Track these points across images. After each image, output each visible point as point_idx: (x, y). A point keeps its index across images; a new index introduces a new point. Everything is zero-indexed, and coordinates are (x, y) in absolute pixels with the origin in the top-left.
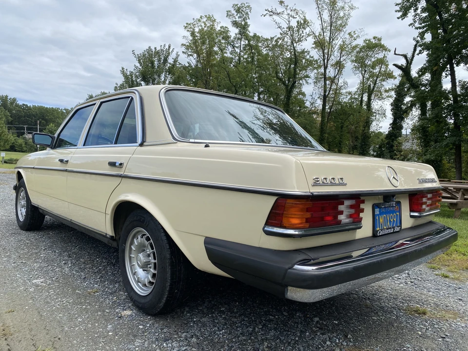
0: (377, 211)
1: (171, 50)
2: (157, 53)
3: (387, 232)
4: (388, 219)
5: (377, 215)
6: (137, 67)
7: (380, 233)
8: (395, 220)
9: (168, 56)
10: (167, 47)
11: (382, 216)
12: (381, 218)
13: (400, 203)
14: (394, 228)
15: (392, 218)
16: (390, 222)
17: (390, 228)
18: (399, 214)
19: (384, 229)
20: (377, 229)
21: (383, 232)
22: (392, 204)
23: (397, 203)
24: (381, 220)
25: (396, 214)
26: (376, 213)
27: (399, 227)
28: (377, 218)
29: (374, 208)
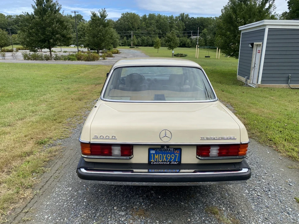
0: (153, 152)
3: (160, 163)
4: (165, 157)
5: (152, 154)
7: (154, 163)
8: (173, 158)
11: (158, 154)
12: (157, 156)
13: (180, 150)
14: (170, 162)
15: (169, 156)
16: (167, 158)
17: (166, 162)
18: (178, 155)
19: (159, 161)
20: (151, 161)
21: (158, 163)
22: (169, 149)
23: (176, 149)
24: (156, 157)
25: (175, 155)
26: (151, 153)
27: (177, 162)
28: (152, 155)
29: (149, 150)
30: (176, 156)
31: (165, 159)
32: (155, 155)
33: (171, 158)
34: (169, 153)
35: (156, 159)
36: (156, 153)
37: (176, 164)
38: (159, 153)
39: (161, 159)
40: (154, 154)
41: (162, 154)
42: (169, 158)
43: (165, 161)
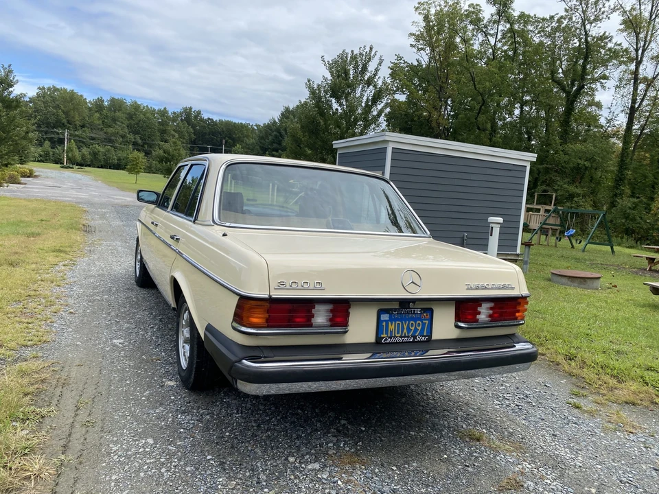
0: (385, 317)
1: (373, 53)
2: (354, 58)
3: (397, 340)
4: (405, 327)
5: (383, 321)
6: (326, 79)
7: (386, 340)
8: (420, 328)
9: (368, 62)
10: (368, 49)
11: (394, 323)
12: (392, 325)
13: (431, 311)
14: (415, 337)
15: (412, 326)
16: (409, 330)
17: (408, 337)
18: (427, 322)
19: (395, 337)
20: (382, 336)
21: (393, 340)
22: (414, 311)
23: (425, 310)
24: (391, 327)
25: (422, 322)
26: (382, 319)
27: (425, 336)
28: (384, 324)
29: (380, 313)
30: (424, 324)
31: (405, 331)
32: (390, 323)
33: (416, 329)
34: (412, 319)
35: (391, 332)
36: (391, 320)
37: (423, 341)
38: (396, 320)
39: (398, 333)
40: (387, 321)
41: (401, 320)
42: (413, 328)
43: (405, 337)
